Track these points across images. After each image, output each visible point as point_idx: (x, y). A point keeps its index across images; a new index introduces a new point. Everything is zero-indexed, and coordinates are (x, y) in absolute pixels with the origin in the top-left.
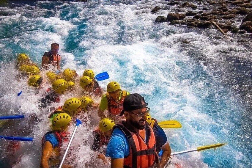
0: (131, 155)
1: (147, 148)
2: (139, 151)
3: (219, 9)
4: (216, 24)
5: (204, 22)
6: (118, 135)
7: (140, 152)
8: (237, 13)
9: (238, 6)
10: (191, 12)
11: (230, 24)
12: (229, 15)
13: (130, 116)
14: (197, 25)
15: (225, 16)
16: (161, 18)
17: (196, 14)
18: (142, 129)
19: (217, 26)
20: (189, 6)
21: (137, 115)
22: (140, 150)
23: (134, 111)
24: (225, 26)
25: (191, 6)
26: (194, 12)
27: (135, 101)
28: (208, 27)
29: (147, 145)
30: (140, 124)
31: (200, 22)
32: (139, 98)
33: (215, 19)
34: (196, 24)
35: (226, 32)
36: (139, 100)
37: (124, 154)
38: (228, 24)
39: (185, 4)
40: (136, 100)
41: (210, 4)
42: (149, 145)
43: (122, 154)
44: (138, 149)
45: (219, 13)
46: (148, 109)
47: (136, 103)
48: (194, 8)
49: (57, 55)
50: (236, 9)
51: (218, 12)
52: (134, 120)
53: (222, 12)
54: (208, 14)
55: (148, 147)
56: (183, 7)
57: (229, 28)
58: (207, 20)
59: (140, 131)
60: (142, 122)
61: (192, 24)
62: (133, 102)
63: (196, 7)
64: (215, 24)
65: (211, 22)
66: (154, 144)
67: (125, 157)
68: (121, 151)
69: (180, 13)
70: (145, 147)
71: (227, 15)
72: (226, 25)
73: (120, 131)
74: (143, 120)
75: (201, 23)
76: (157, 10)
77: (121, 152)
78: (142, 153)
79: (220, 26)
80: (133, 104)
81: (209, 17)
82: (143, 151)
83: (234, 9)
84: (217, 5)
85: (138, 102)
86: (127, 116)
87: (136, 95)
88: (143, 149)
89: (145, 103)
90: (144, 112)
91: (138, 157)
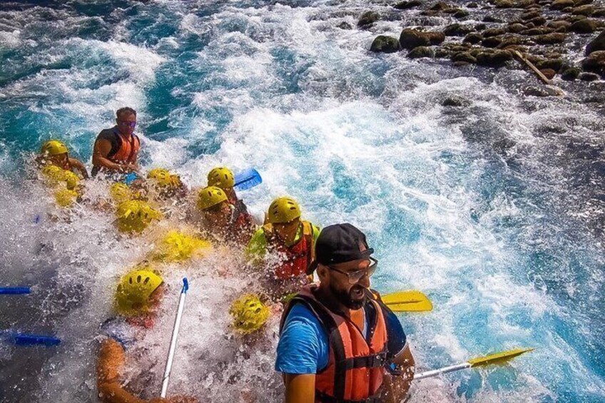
0: (333, 366)
1: (368, 351)
2: (350, 359)
3: (525, 18)
4: (524, 57)
5: (493, 52)
6: (304, 321)
7: (353, 362)
8: (569, 29)
9: (566, 11)
10: (457, 26)
11: (556, 57)
12: (551, 34)
13: (331, 276)
14: (475, 59)
15: (541, 36)
16: (385, 41)
17: (469, 31)
18: (357, 309)
19: (528, 61)
20: (449, 12)
21: (347, 275)
22: (352, 356)
23: (339, 265)
24: (546, 63)
25: (453, 12)
26: (465, 26)
27: (344, 241)
28: (505, 65)
29: (370, 345)
30: (353, 297)
31: (484, 52)
32: (353, 235)
33: (518, 43)
34: (475, 56)
35: (550, 77)
36: (352, 240)
37: (315, 366)
38: (552, 57)
39: (437, 8)
40: (347, 239)
41: (499, 7)
42: (371, 345)
43: (313, 365)
44: (349, 355)
45: (525, 29)
46: (373, 262)
47: (347, 248)
48: (462, 16)
49: (132, 137)
50: (565, 19)
51: (522, 26)
52: (338, 286)
53: (532, 27)
54: (501, 32)
55: (371, 351)
56: (435, 14)
57: (555, 67)
58: (499, 46)
59: (352, 312)
60: (359, 293)
61: (465, 55)
62: (339, 245)
63: (467, 14)
64: (521, 56)
65: (512, 52)
66: (385, 344)
67: (319, 372)
68: (311, 357)
69: (429, 29)
70: (364, 350)
71: (548, 35)
72: (546, 59)
73: (306, 312)
74: (361, 286)
75: (486, 54)
76: (371, 21)
77: (309, 360)
78: (357, 363)
79: (535, 62)
80: (339, 249)
81: (502, 38)
82: (359, 358)
83: (559, 19)
84: (515, 9)
85: (350, 246)
86: (324, 276)
87: (346, 227)
88: (360, 354)
89: (367, 247)
90: (364, 268)
91: (347, 372)
